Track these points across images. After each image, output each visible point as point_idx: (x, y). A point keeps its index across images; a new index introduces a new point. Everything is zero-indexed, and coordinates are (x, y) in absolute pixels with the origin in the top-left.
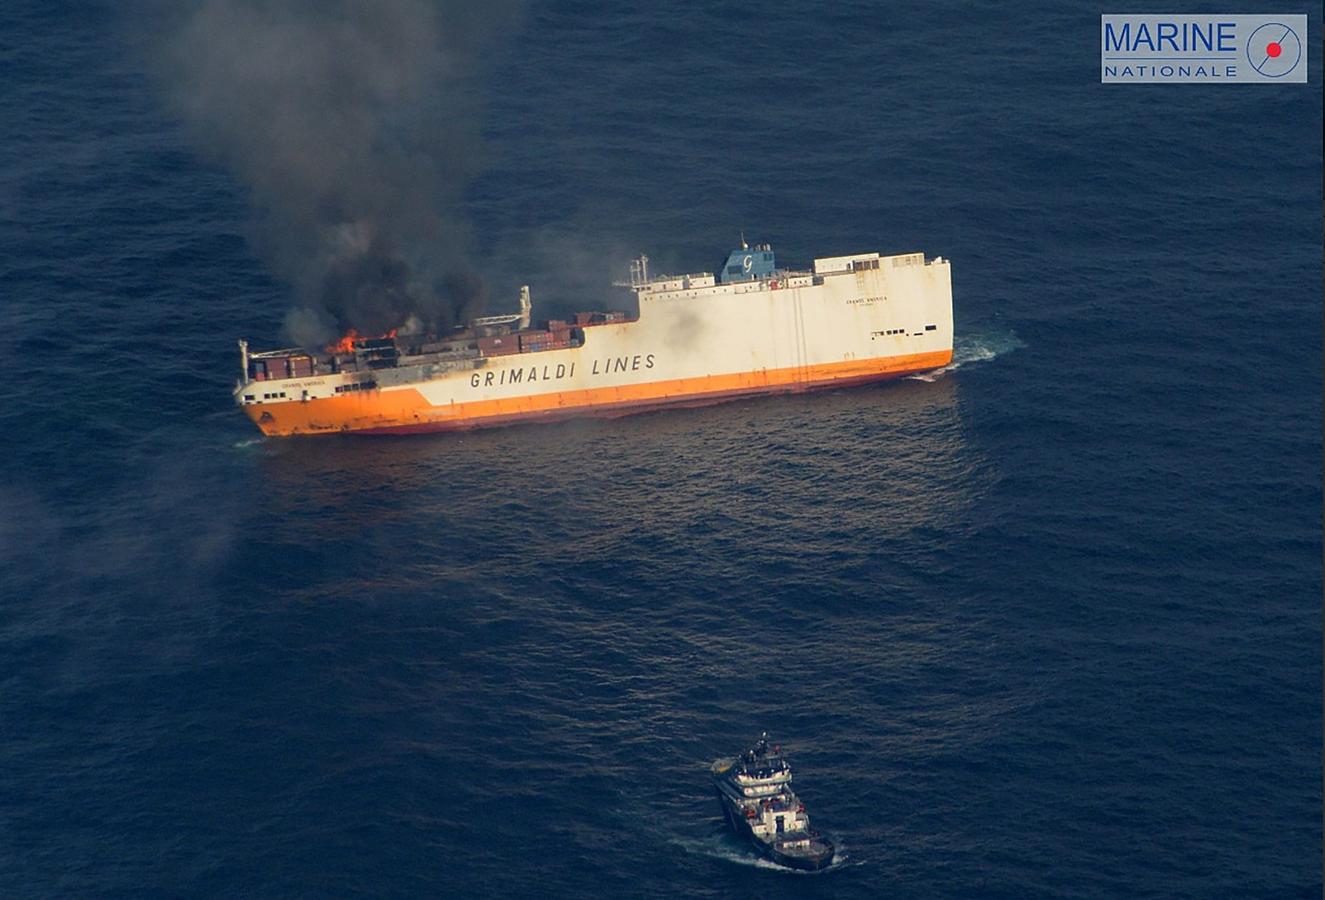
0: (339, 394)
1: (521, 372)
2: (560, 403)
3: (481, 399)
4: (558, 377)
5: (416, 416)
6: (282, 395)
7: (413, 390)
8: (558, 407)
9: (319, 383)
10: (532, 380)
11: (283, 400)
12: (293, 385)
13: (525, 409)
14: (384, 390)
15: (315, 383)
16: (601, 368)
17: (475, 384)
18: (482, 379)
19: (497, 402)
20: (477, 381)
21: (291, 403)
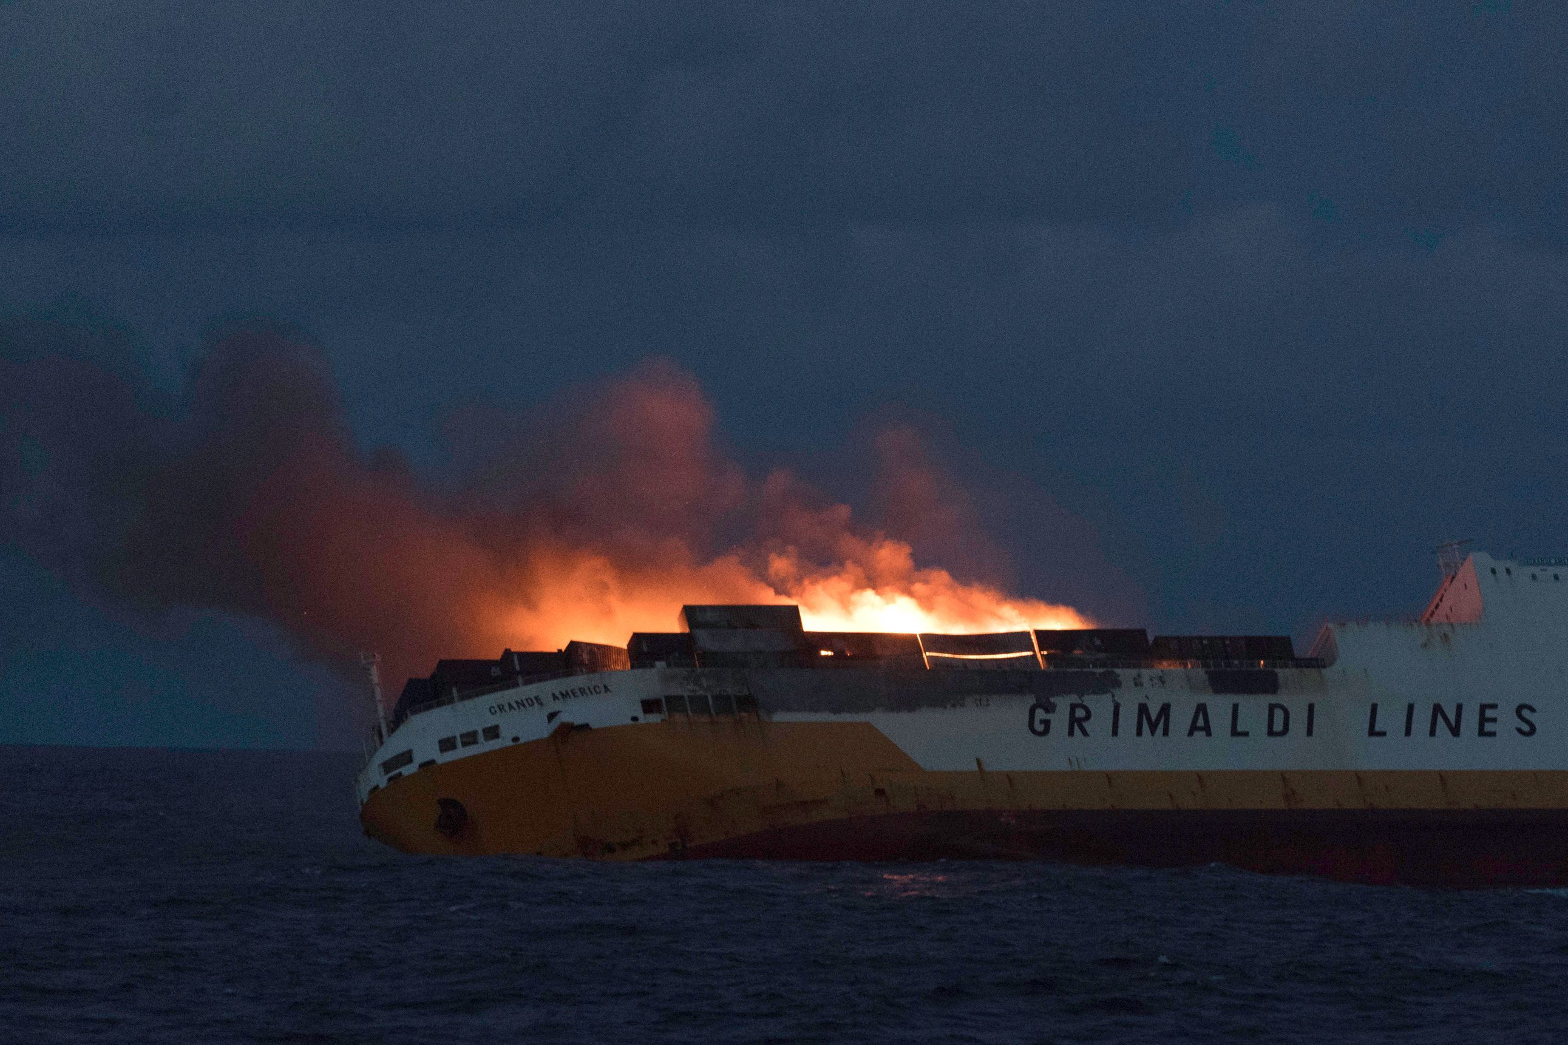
0: (654, 718)
1: (1165, 709)
2: (1286, 797)
3: (1060, 765)
4: (1271, 733)
5: (880, 792)
6: (492, 732)
7: (868, 725)
8: (1282, 805)
9: (595, 690)
10: (1198, 735)
11: (494, 745)
12: (520, 704)
13: (1189, 803)
14: (780, 717)
15: (582, 691)
16: (1391, 720)
17: (1040, 727)
18: (1060, 719)
19: (1109, 777)
20: (1047, 723)
21: (521, 750)
